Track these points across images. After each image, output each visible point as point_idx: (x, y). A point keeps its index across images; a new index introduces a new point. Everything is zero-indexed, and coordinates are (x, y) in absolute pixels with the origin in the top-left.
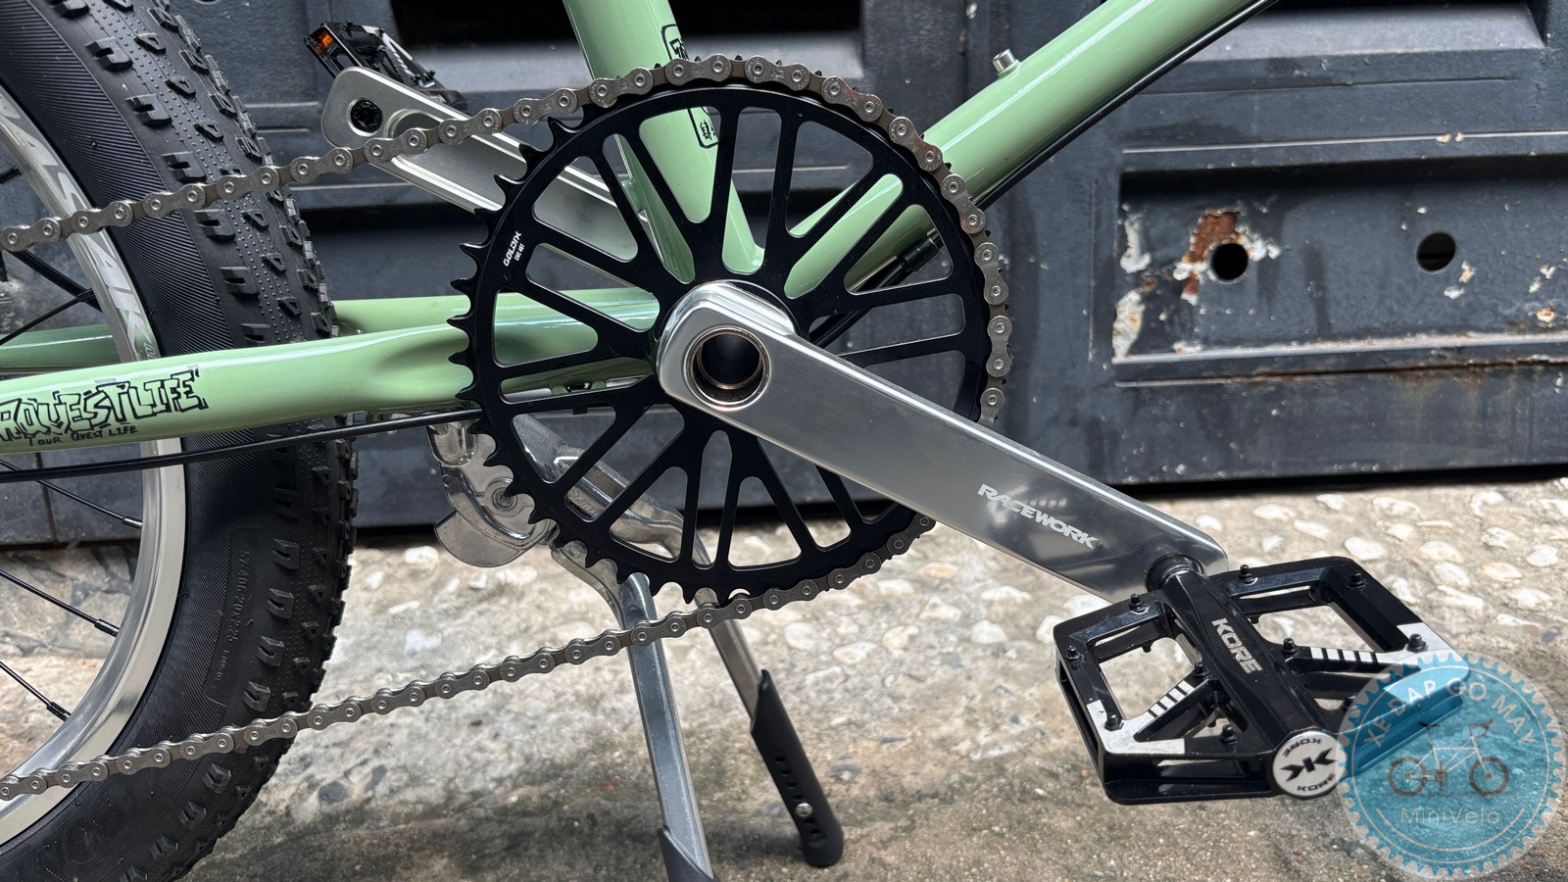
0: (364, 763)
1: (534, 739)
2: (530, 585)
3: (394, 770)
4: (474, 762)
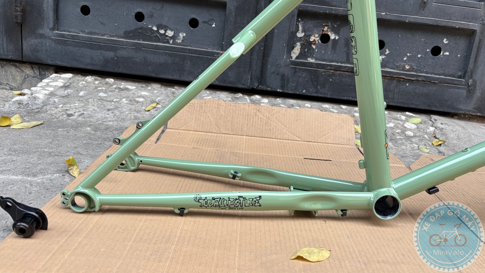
0: (80, 112)
3: (86, 114)
4: (105, 116)
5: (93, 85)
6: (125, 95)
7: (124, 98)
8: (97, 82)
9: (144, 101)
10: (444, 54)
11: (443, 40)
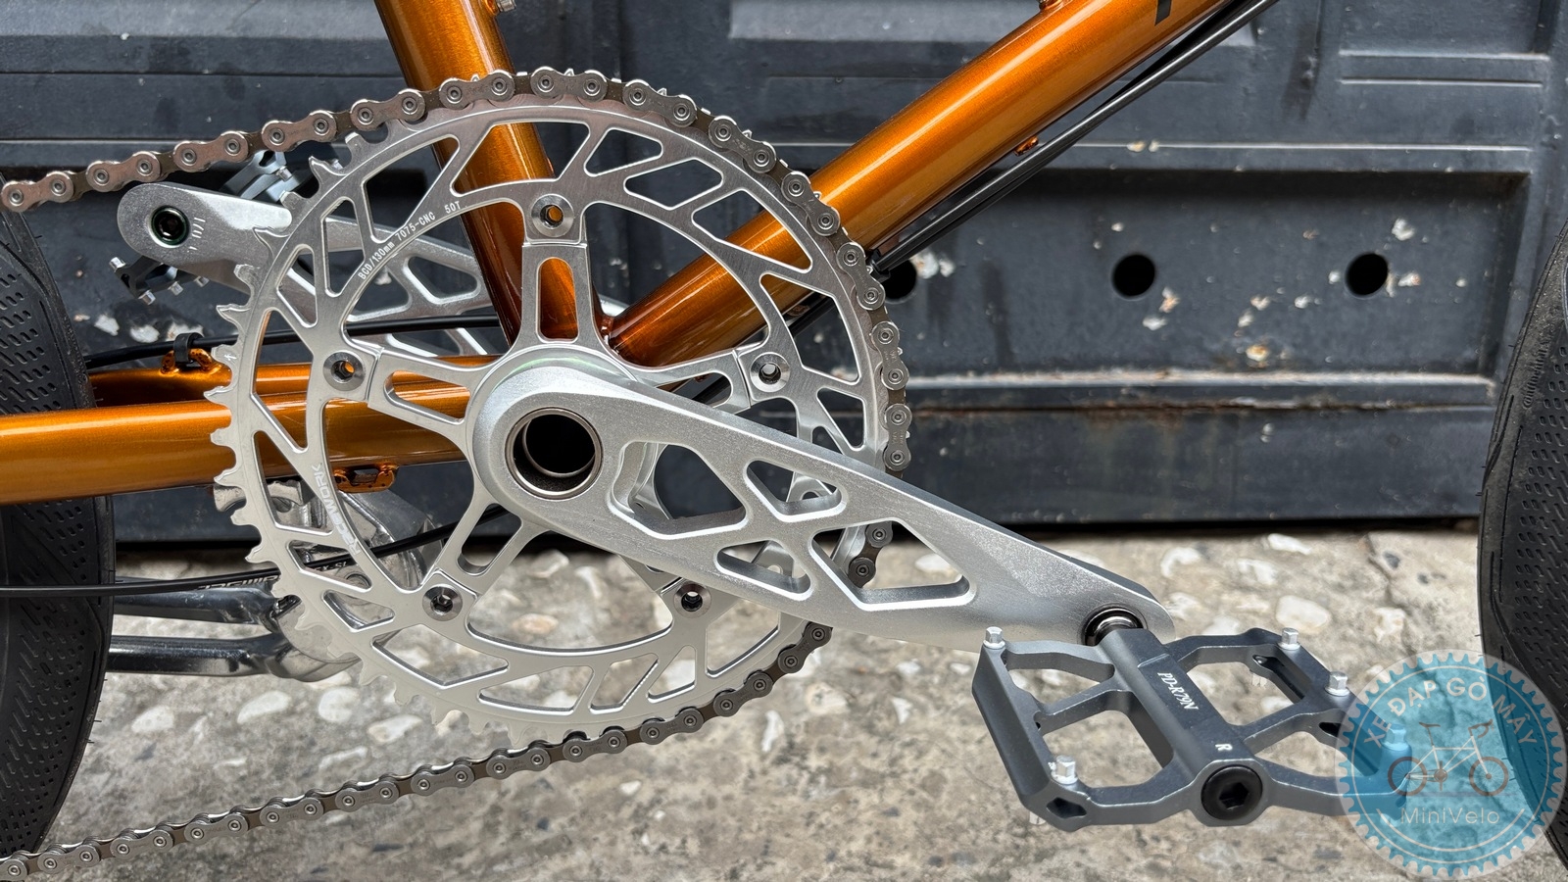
10: (1402, 283)
11: (1392, 226)
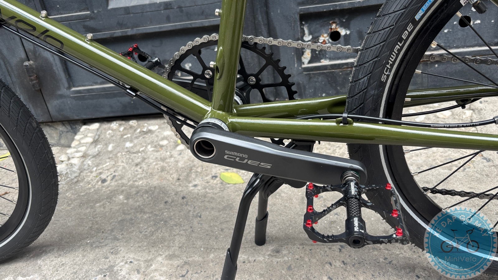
0: (112, 174)
1: (149, 168)
2: (156, 130)
3: (118, 176)
4: (135, 174)
5: (119, 133)
6: (149, 141)
7: (149, 144)
8: (122, 129)
9: (167, 144)
